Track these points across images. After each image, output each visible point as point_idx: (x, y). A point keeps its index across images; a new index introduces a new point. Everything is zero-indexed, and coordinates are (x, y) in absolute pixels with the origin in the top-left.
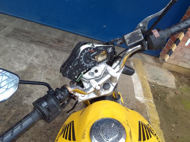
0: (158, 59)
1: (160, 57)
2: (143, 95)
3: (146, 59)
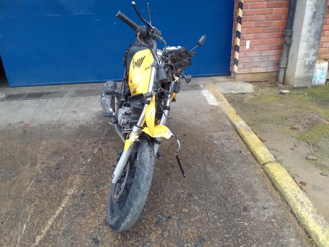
1: (231, 73)
2: (216, 101)
3: (217, 79)
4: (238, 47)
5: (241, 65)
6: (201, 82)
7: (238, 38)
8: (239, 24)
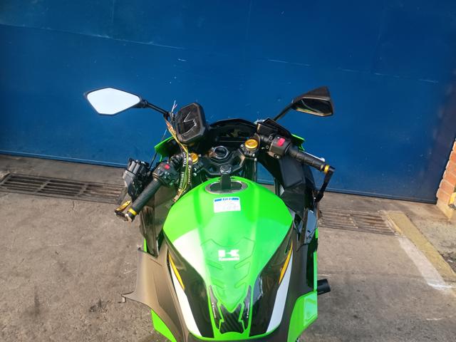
0: (434, 206)
1: (438, 203)
2: (441, 279)
3: (411, 210)
6: (385, 212)
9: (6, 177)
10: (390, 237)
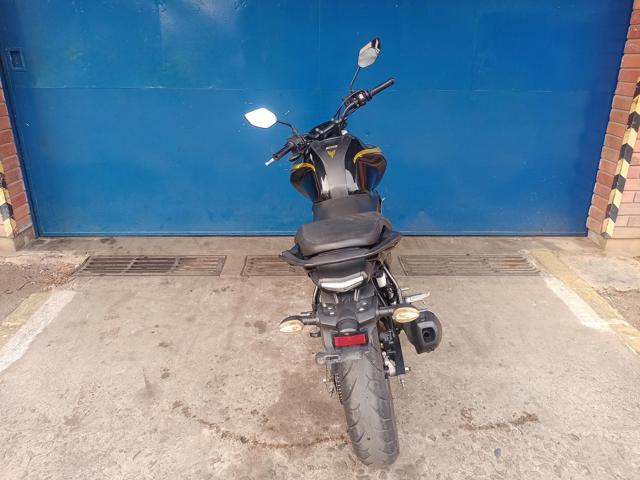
0: (585, 238)
1: (590, 233)
2: (597, 316)
3: (558, 245)
4: (624, 180)
5: (621, 221)
6: (527, 251)
7: (625, 161)
8: (632, 130)
9: (86, 260)
10: (534, 278)
